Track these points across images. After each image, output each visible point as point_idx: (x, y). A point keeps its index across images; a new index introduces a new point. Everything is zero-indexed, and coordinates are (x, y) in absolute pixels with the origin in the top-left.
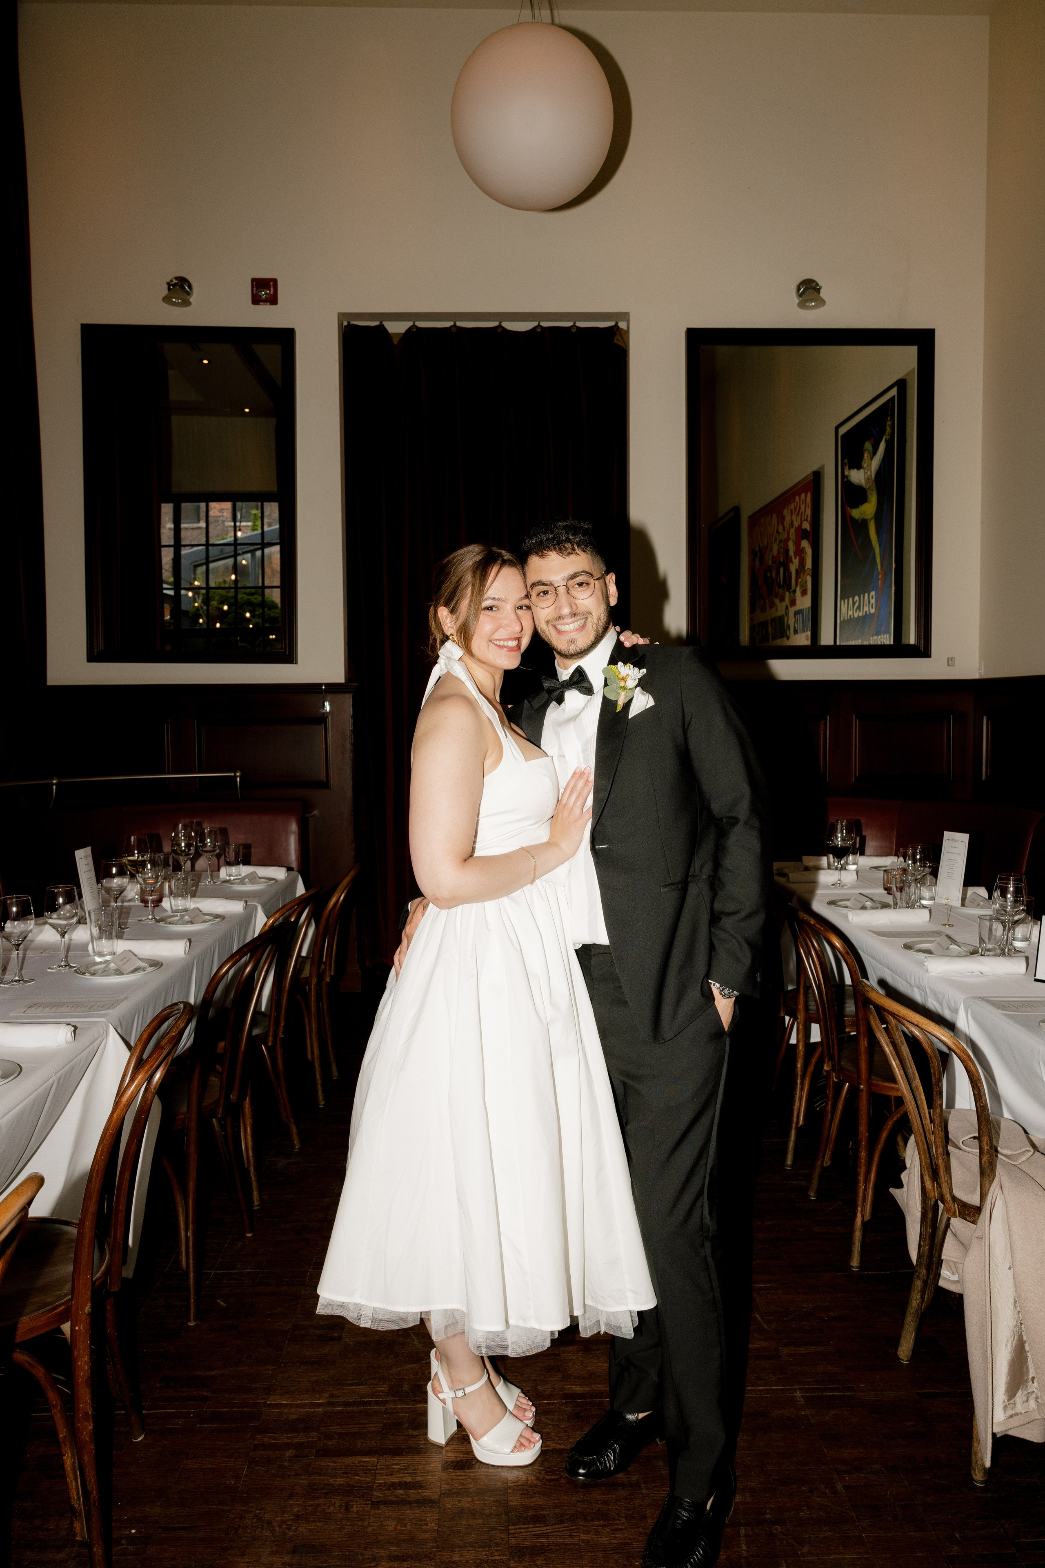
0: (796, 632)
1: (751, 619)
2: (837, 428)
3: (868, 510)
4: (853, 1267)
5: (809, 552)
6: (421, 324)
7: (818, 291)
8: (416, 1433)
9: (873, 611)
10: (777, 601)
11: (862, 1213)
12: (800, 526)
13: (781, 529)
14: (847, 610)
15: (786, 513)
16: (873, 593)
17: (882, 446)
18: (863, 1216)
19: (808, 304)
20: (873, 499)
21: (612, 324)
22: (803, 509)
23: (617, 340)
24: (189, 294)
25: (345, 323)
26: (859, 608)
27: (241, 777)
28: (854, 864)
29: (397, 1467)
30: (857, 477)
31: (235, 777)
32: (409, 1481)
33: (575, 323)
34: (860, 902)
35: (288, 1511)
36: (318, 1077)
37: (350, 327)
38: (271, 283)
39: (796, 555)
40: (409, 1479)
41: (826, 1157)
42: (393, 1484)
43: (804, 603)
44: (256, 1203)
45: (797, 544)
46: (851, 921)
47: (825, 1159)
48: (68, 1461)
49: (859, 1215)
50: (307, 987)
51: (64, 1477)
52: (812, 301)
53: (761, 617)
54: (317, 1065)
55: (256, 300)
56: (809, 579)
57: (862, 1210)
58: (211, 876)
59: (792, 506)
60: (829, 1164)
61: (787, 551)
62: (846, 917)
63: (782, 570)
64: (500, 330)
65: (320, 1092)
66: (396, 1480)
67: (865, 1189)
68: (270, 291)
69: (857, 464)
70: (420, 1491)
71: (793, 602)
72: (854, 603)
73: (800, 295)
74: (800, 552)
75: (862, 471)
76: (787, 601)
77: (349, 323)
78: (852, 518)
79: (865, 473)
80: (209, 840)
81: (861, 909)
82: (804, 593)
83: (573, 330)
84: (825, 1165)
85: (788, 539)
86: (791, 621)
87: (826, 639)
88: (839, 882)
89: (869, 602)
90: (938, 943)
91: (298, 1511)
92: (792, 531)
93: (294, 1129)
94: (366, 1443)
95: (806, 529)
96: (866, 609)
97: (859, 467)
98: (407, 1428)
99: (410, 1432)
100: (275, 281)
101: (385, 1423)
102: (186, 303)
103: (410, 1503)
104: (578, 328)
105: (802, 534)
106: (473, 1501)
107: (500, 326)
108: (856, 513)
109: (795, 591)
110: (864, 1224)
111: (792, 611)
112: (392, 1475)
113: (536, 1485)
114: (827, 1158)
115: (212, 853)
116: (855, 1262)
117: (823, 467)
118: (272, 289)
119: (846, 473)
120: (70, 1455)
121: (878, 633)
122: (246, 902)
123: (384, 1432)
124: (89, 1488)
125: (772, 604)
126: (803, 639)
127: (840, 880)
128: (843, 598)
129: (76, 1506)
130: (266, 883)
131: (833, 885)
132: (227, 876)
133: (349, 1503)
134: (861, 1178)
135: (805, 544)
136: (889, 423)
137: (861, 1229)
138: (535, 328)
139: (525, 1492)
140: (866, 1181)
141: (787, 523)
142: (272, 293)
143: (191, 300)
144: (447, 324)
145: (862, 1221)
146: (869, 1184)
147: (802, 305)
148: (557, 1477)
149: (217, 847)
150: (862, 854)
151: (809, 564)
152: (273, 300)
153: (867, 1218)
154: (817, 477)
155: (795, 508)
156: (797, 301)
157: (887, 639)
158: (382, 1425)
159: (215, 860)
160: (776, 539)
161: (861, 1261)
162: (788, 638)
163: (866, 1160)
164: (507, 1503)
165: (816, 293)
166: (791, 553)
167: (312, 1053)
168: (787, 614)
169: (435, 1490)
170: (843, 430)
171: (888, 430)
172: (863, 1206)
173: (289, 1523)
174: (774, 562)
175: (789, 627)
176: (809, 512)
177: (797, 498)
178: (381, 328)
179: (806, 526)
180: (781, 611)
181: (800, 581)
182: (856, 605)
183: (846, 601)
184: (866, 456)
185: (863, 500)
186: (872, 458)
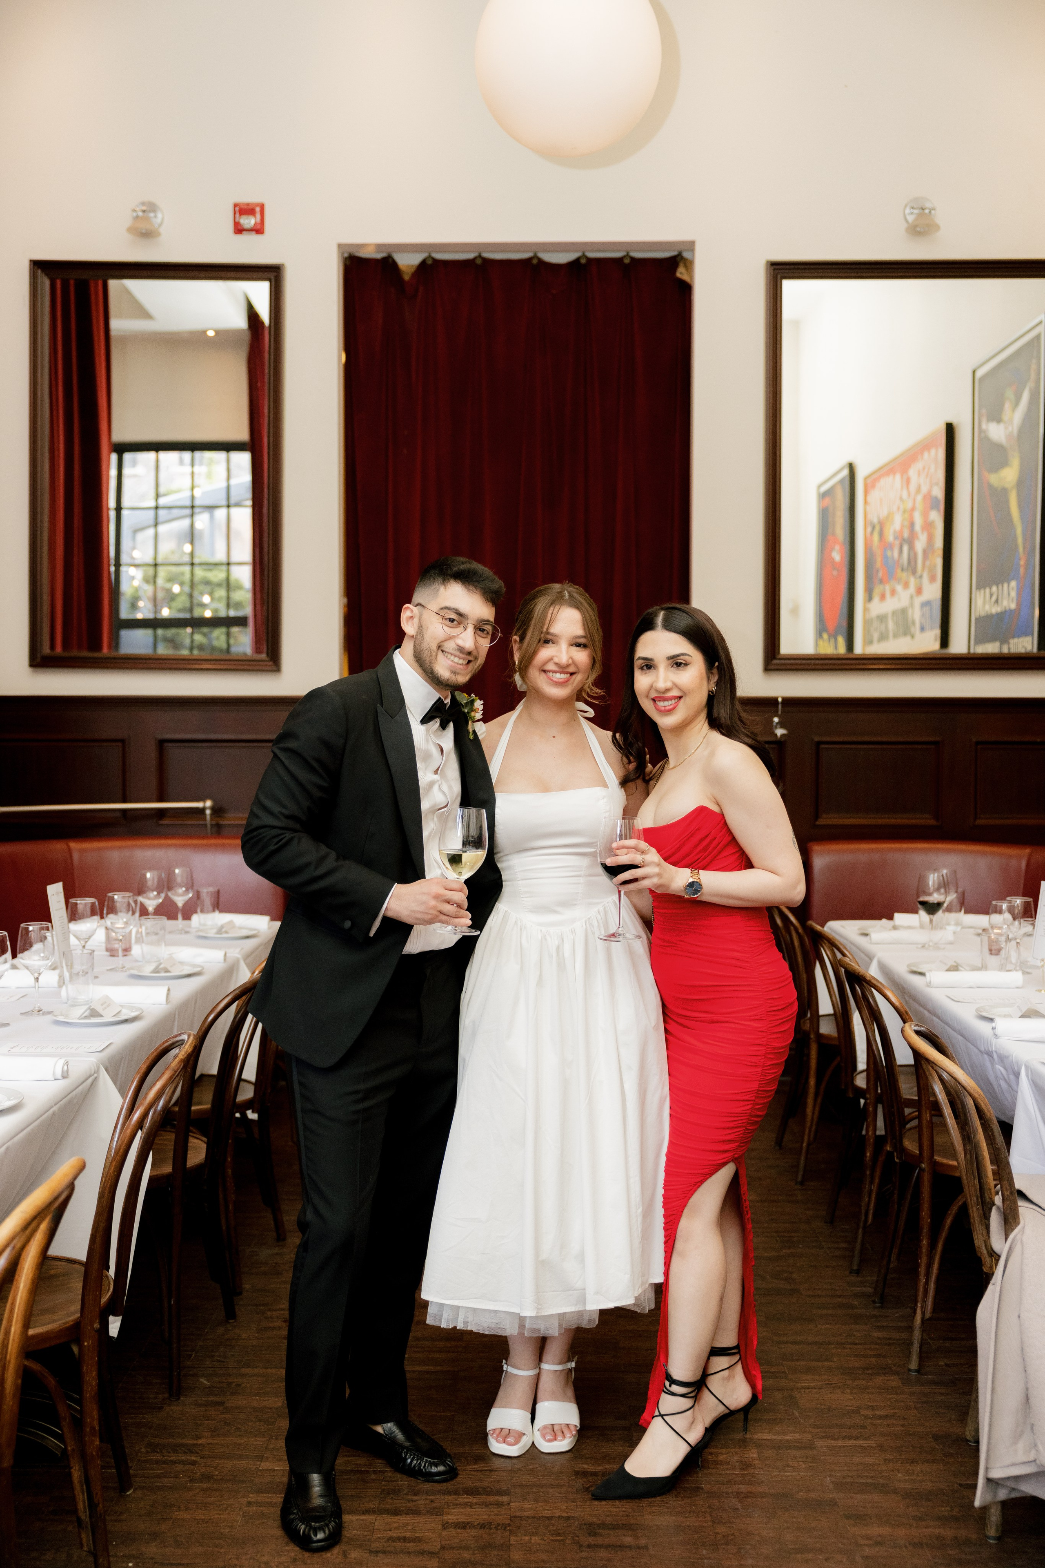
0: (922, 630)
1: (867, 610)
2: (974, 370)
3: (1009, 475)
4: (910, 1371)
5: (939, 526)
6: (438, 257)
8: (415, 1498)
9: (1013, 606)
10: (899, 588)
11: (922, 1310)
12: (929, 492)
13: (905, 495)
14: (983, 603)
15: (912, 473)
16: (1013, 584)
17: (1026, 396)
18: (923, 1313)
19: (918, 230)
20: (1015, 461)
21: (675, 254)
22: (932, 470)
23: (681, 273)
25: (346, 255)
26: (997, 601)
27: (211, 809)
29: (396, 1525)
30: (996, 432)
31: (205, 807)
32: (408, 1536)
33: (628, 253)
35: (285, 1555)
37: (352, 259)
38: (259, 209)
39: (923, 530)
40: (408, 1535)
41: (892, 1256)
42: (391, 1538)
43: (932, 592)
45: (925, 516)
48: (76, 1474)
49: (919, 1311)
51: (71, 1488)
53: (884, 607)
55: (236, 228)
56: (939, 562)
57: (922, 1307)
59: (920, 465)
61: (912, 524)
63: (906, 548)
64: (536, 261)
66: (395, 1535)
67: (927, 1283)
68: (254, 218)
69: (997, 418)
70: (419, 1544)
71: (919, 591)
72: (991, 595)
75: (1001, 426)
76: (912, 589)
77: (350, 254)
78: (990, 486)
79: (1006, 428)
82: (933, 579)
83: (627, 261)
86: (917, 615)
87: (959, 645)
89: (1009, 593)
91: (296, 1555)
92: (919, 498)
94: (363, 1504)
95: (936, 498)
96: (1005, 603)
97: (999, 420)
98: (407, 1494)
99: (410, 1497)
100: (264, 206)
101: (384, 1489)
102: (154, 234)
103: (409, 1553)
104: (632, 259)
105: (931, 504)
106: (473, 1554)
107: (535, 258)
108: (994, 479)
109: (921, 577)
111: (918, 601)
112: (390, 1531)
113: (539, 1544)
114: (894, 1257)
116: (913, 1365)
117: (958, 418)
118: (258, 216)
119: (984, 426)
120: (77, 1468)
121: (1019, 638)
123: (382, 1496)
124: (96, 1501)
125: (893, 592)
126: (930, 642)
128: (979, 588)
129: (83, 1518)
132: (201, 924)
133: (346, 1551)
134: (922, 1270)
135: (935, 517)
136: (1034, 365)
137: (920, 1327)
138: (578, 260)
139: (528, 1549)
140: (928, 1274)
141: (913, 488)
142: (257, 220)
143: (158, 230)
144: (470, 256)
145: (922, 1318)
146: (931, 1277)
147: (912, 230)
148: (562, 1538)
151: (939, 543)
152: (257, 229)
153: (928, 1315)
154: (950, 429)
155: (924, 468)
157: (1030, 647)
158: (380, 1490)
160: (898, 508)
162: (913, 638)
163: (927, 1250)
164: (509, 1557)
166: (918, 527)
168: (912, 605)
169: (435, 1544)
170: (981, 373)
171: (1033, 376)
172: (924, 1301)
173: (286, 1564)
174: (896, 538)
175: (914, 622)
176: (940, 474)
177: (926, 454)
178: (389, 261)
179: (937, 493)
180: (905, 601)
181: (927, 563)
182: (994, 598)
183: (982, 591)
184: (1007, 406)
185: (1004, 463)
186: (1014, 410)
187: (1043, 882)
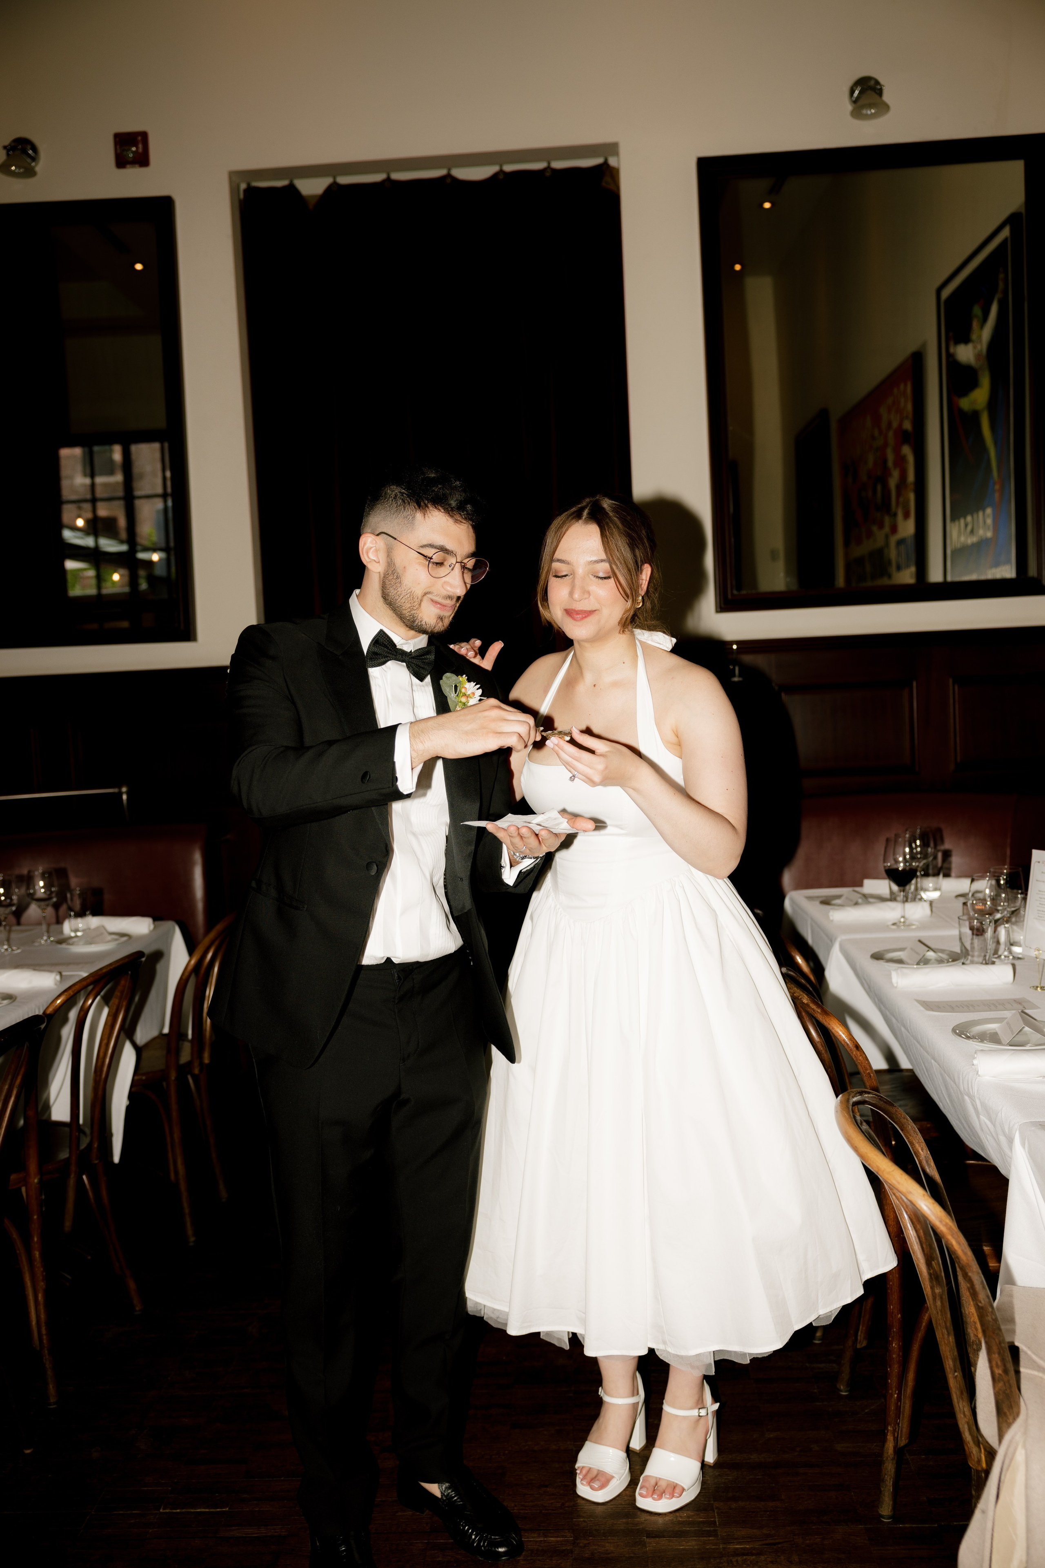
0: (899, 568)
1: (846, 555)
2: (939, 291)
3: (979, 397)
4: (883, 1516)
5: (911, 459)
6: (343, 180)
7: (880, 92)
9: (989, 534)
10: (875, 529)
11: (894, 1435)
12: (900, 425)
13: (876, 433)
14: (959, 535)
15: (883, 411)
16: (989, 511)
17: (994, 309)
18: (896, 1440)
19: (864, 112)
20: (985, 382)
21: (599, 161)
22: (902, 404)
23: (607, 183)
24: (34, 159)
25: (243, 186)
26: (972, 532)
27: (128, 793)
28: (936, 889)
30: (965, 353)
31: (121, 794)
33: (549, 163)
34: (917, 953)
36: (185, 1205)
37: (251, 191)
38: (140, 138)
39: (896, 464)
41: (859, 1333)
43: (908, 528)
44: (52, 1400)
45: (897, 451)
46: (895, 985)
47: (859, 1338)
49: (890, 1438)
50: (164, 1084)
52: (870, 106)
53: (861, 550)
54: (183, 1186)
55: (121, 162)
56: (912, 496)
57: (894, 1431)
58: (48, 932)
59: (890, 401)
60: (864, 1344)
61: (885, 461)
62: (889, 977)
63: (879, 488)
64: (449, 180)
65: (188, 1224)
67: (899, 1399)
68: (137, 148)
69: (965, 339)
71: (894, 529)
72: (966, 526)
73: (855, 102)
74: (900, 461)
75: (970, 346)
76: (887, 529)
77: (249, 185)
78: (961, 411)
79: (975, 347)
80: (41, 883)
81: (918, 964)
82: (906, 516)
83: (548, 173)
84: (859, 1346)
85: (886, 445)
86: (893, 553)
87: (935, 575)
88: (902, 920)
89: (985, 522)
90: (1008, 1023)
92: (891, 434)
93: (132, 1285)
95: (907, 431)
96: (981, 532)
100: (144, 135)
102: (30, 173)
104: (555, 171)
105: (904, 437)
107: (449, 176)
108: (965, 403)
109: (895, 515)
110: (899, 1452)
111: (893, 540)
114: (861, 1335)
115: (46, 903)
116: (886, 1509)
117: (924, 345)
118: (140, 146)
119: (952, 350)
121: (996, 564)
122: (60, 973)
125: (870, 534)
126: (907, 577)
127: (903, 917)
128: (953, 519)
130: (116, 940)
131: (894, 924)
132: (72, 931)
134: (893, 1381)
135: (907, 451)
136: (1002, 276)
137: (893, 1459)
138: (496, 175)
141: (884, 424)
142: (140, 150)
143: (38, 169)
144: (378, 177)
145: (895, 1447)
147: (857, 113)
149: (54, 895)
150: (947, 875)
151: (911, 477)
152: (143, 160)
153: (903, 1442)
154: (917, 359)
155: (894, 404)
156: (849, 107)
157: (1008, 572)
159: (50, 911)
160: (871, 447)
161: (894, 1508)
162: (890, 576)
163: (899, 1355)
165: (877, 97)
166: (890, 464)
167: (176, 1172)
168: (887, 544)
170: (946, 293)
171: (1001, 285)
172: (897, 1424)
174: (870, 477)
175: (890, 562)
176: (910, 407)
177: (895, 390)
178: (291, 189)
179: (908, 425)
180: (880, 542)
181: (901, 499)
182: (969, 528)
183: (957, 523)
184: (975, 324)
185: (974, 384)
186: (982, 327)
187: (1036, 854)
